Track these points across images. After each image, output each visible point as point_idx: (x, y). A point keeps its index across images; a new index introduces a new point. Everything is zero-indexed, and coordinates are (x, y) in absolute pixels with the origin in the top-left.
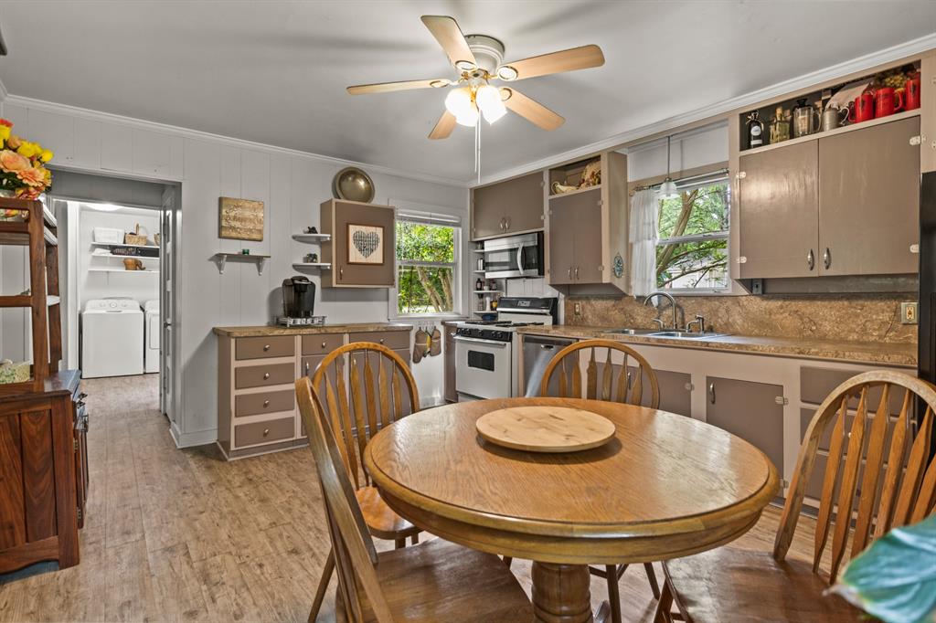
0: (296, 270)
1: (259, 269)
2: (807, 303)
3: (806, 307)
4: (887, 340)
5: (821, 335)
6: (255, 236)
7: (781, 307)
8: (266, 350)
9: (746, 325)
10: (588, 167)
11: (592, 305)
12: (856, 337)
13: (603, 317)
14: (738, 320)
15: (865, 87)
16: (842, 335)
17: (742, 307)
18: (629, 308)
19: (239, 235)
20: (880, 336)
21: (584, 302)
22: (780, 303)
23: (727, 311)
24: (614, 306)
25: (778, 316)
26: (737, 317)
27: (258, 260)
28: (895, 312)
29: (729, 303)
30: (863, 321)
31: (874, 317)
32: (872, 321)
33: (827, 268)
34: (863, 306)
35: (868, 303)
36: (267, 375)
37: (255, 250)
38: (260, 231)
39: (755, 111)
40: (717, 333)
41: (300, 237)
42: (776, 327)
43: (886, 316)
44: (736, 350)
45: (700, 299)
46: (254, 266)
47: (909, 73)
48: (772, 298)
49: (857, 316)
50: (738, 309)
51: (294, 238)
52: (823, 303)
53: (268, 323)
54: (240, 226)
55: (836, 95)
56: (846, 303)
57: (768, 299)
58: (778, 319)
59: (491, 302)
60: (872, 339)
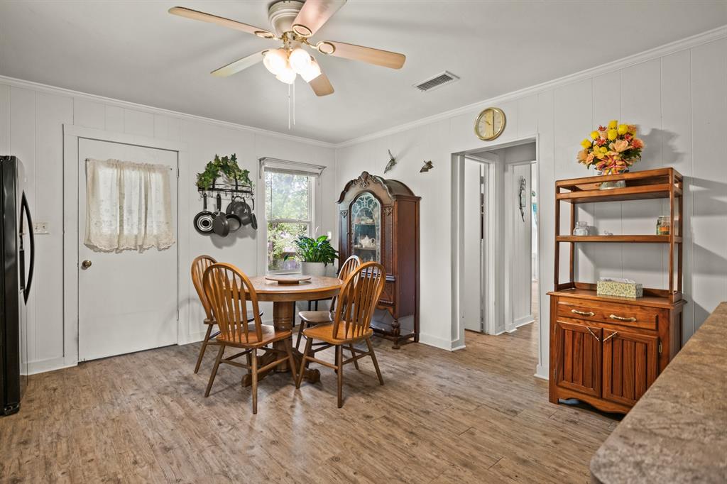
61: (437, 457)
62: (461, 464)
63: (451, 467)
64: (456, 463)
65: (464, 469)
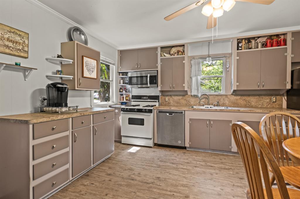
0: (49, 79)
1: (25, 77)
2: (248, 97)
3: (247, 98)
4: (268, 107)
5: (252, 106)
6: (22, 54)
7: (240, 98)
8: (53, 129)
9: (229, 104)
10: (173, 48)
11: (173, 98)
12: (261, 106)
13: (178, 102)
14: (227, 102)
15: (267, 38)
16: (257, 106)
17: (228, 98)
18: (188, 99)
19: (11, 52)
20: (266, 106)
21: (169, 97)
22: (240, 97)
23: (224, 99)
24: (182, 98)
25: (239, 101)
26: (226, 101)
27: (26, 70)
28: (271, 99)
29: (224, 97)
30: (263, 102)
31: (265, 101)
32: (265, 102)
33: (263, 87)
34: (263, 98)
35: (264, 97)
36: (55, 146)
37: (24, 63)
38: (27, 52)
39: (240, 39)
40: (220, 106)
41: (51, 59)
42: (239, 104)
43: (268, 100)
44: (249, 112)
45: (214, 96)
46: (21, 74)
47: (278, 37)
48: (238, 96)
49: (261, 100)
50: (227, 99)
51: (47, 59)
52: (252, 97)
53: (31, 111)
54: (12, 46)
55: (259, 39)
56: (258, 97)
57: (236, 96)
58: (239, 102)
59: (126, 97)
60: (264, 106)
61: (120, 174)
62: (111, 174)
63: (114, 172)
64: (113, 174)
65: (110, 173)
